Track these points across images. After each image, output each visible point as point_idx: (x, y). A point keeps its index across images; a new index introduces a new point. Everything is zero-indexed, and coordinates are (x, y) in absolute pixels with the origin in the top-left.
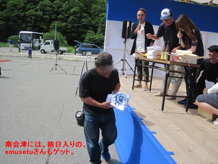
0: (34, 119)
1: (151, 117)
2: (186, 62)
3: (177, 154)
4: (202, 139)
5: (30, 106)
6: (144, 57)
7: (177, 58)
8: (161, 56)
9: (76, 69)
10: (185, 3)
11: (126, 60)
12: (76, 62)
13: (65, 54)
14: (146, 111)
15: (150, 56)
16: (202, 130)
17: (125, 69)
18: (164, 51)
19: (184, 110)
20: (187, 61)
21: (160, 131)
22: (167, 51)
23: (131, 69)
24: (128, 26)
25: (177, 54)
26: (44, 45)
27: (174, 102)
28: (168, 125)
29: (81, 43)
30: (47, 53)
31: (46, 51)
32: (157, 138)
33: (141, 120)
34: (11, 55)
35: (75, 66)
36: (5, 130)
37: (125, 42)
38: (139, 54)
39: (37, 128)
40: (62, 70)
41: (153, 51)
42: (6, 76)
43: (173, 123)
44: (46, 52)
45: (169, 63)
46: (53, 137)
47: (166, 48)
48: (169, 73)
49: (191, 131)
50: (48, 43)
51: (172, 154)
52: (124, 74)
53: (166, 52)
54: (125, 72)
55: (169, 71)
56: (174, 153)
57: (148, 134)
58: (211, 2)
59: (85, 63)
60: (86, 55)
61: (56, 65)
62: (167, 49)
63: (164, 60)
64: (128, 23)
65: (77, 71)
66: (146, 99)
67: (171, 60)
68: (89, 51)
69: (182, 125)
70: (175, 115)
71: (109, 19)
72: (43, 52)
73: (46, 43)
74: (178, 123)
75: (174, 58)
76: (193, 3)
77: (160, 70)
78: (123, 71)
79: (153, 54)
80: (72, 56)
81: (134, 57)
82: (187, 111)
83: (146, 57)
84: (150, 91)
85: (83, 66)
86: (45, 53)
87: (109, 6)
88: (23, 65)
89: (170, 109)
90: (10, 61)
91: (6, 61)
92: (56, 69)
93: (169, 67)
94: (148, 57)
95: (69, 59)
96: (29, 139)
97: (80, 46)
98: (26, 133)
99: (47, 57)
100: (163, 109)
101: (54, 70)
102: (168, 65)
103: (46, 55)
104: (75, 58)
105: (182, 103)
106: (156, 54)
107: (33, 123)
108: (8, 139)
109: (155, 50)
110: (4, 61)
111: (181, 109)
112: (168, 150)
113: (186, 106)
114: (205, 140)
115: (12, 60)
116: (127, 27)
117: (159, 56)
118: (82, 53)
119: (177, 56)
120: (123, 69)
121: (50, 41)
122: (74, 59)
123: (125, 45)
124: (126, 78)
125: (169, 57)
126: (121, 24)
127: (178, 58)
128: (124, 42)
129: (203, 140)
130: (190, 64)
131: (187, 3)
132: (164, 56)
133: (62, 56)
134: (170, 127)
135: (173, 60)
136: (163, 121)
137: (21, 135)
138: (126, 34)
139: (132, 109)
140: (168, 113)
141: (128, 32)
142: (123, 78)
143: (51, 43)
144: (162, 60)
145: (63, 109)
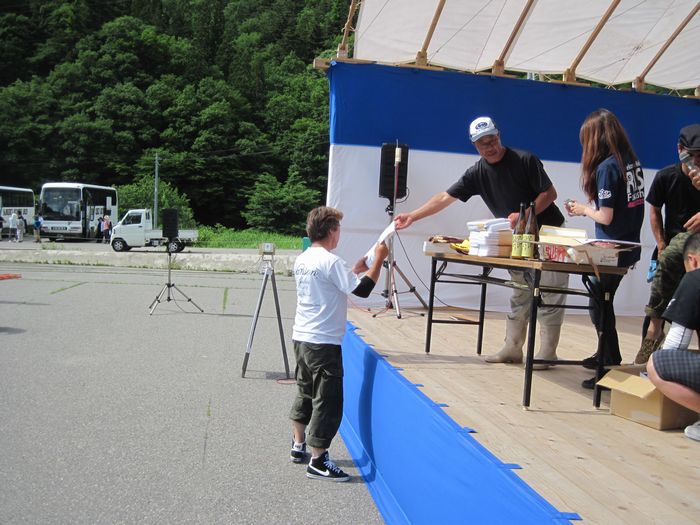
0: (124, 454)
1: (495, 425)
2: (587, 262)
3: (588, 518)
4: (653, 476)
5: (105, 415)
6: (459, 251)
7: (560, 252)
8: (511, 246)
9: (228, 297)
10: (564, 86)
11: (394, 264)
12: (229, 276)
13: (189, 252)
14: (477, 409)
15: (479, 247)
16: (648, 455)
17: (396, 291)
18: (521, 233)
19: (590, 401)
20: (590, 260)
21: (530, 461)
22: (530, 233)
23: (413, 290)
24: (398, 159)
26: (124, 223)
27: (558, 381)
28: (549, 446)
30: (133, 249)
31: (129, 244)
32: (525, 480)
33: (471, 434)
34: (18, 260)
35: (227, 289)
36: (40, 491)
37: (391, 208)
39: (139, 482)
40: (190, 300)
41: (486, 234)
42: (11, 326)
43: (563, 440)
44: (131, 247)
45: (537, 265)
46: (194, 507)
47: (525, 223)
49: (619, 459)
50: (137, 219)
51: (576, 517)
52: (390, 306)
53: (525, 236)
54: (394, 299)
55: (541, 290)
56: (581, 516)
57: (499, 470)
58: (641, 80)
61: (169, 286)
62: (528, 226)
63: (523, 258)
64: (398, 151)
65: (234, 304)
66: (471, 376)
67: (541, 257)
69: (590, 444)
70: (564, 416)
71: (337, 141)
72: (119, 245)
73: (128, 217)
74: (578, 438)
75: (551, 251)
76: (589, 85)
77: (512, 287)
78: (387, 297)
79: (487, 241)
80: (214, 256)
81: (427, 254)
82: (597, 404)
83: (466, 253)
84: (479, 352)
86: (126, 248)
87: (336, 100)
88: (59, 289)
89: (548, 402)
90: (16, 277)
91: (3, 279)
92: (169, 299)
94: (473, 252)
95: (203, 266)
96: (118, 514)
98: (107, 497)
99: (134, 262)
100: (527, 403)
101: (164, 303)
102: (537, 272)
103: (130, 257)
104: (224, 263)
106: (497, 241)
107: (124, 467)
108: (55, 517)
109: (493, 230)
111: (582, 400)
112: (562, 508)
113: (595, 390)
114: (660, 478)
115: (23, 274)
116: (395, 165)
117: (506, 249)
119: (560, 247)
120: (387, 292)
121: (142, 212)
122: (219, 267)
123: (389, 217)
124: (400, 317)
125: (535, 249)
126: (374, 154)
127: (562, 249)
128: (387, 210)
129: (654, 479)
130: (599, 266)
131: (571, 86)
132: (521, 247)
133: (180, 256)
134: (556, 451)
135: (548, 257)
136: (532, 436)
137: (92, 504)
138: (393, 183)
139: (437, 407)
140: (544, 412)
141: (399, 177)
142: (389, 317)
143: (143, 217)
144: (515, 258)
145: (209, 422)
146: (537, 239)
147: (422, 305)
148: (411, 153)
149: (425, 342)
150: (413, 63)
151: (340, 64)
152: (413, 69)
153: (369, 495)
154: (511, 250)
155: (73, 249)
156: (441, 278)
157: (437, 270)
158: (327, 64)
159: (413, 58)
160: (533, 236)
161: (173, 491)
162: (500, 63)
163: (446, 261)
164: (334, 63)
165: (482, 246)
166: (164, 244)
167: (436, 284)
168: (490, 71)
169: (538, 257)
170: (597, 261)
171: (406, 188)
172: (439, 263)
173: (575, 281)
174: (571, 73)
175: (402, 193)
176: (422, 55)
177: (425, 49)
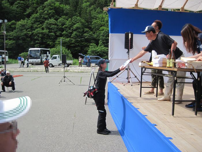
0: (49, 130)
1: (163, 122)
2: (192, 68)
6: (150, 65)
7: (183, 65)
8: (166, 63)
9: (82, 80)
10: (181, 12)
11: (130, 69)
12: (82, 73)
13: (71, 67)
14: (157, 117)
17: (130, 77)
18: (170, 59)
19: (193, 113)
20: (193, 67)
21: (175, 136)
22: (173, 59)
23: (136, 77)
24: (130, 37)
25: (183, 61)
26: (52, 59)
27: (182, 106)
28: (181, 130)
29: (85, 56)
30: (55, 66)
31: (53, 65)
32: (174, 144)
33: (155, 126)
34: (23, 71)
35: (82, 77)
37: (128, 52)
38: (144, 63)
39: (53, 138)
40: (70, 81)
41: (158, 60)
42: (19, 90)
43: (185, 128)
44: (54, 66)
45: (176, 70)
47: (171, 56)
48: (177, 79)
50: (55, 58)
52: (129, 82)
53: (171, 60)
54: (130, 80)
55: (177, 78)
57: (165, 139)
59: (92, 74)
60: (90, 67)
61: (64, 77)
62: (172, 57)
63: (171, 67)
64: (130, 35)
65: (83, 82)
66: (155, 105)
67: (177, 67)
68: (93, 62)
69: (195, 129)
70: (185, 119)
71: (111, 32)
72: (51, 66)
73: (53, 57)
74: (191, 127)
75: (180, 65)
76: (188, 12)
77: (167, 76)
78: (128, 79)
79: (159, 62)
81: (140, 66)
82: (196, 114)
83: (152, 66)
84: (157, 97)
85: (91, 77)
86: (53, 66)
87: (111, 20)
88: (34, 79)
89: (180, 114)
90: (22, 76)
91: (18, 76)
92: (64, 81)
93: (176, 74)
94: (154, 65)
95: (75, 71)
97: (84, 59)
98: (43, 144)
99: (55, 70)
100: (173, 114)
101: (63, 82)
102: (175, 72)
103: (54, 69)
104: (81, 70)
105: (190, 106)
106: (162, 62)
109: (160, 58)
110: (16, 76)
111: (190, 113)
113: (195, 110)
115: (24, 75)
116: (129, 39)
117: (165, 64)
118: (86, 65)
119: (183, 63)
120: (128, 78)
121: (57, 56)
122: (79, 71)
123: (128, 55)
124: (132, 85)
125: (175, 64)
126: (123, 36)
127: (184, 64)
128: (127, 53)
130: (196, 69)
131: (183, 12)
132: (170, 63)
133: (68, 68)
134: (184, 132)
135: (179, 67)
136: (175, 126)
137: (38, 146)
138: (129, 45)
139: (144, 116)
140: (179, 117)
141: (130, 42)
142: (129, 86)
143: (57, 57)
144: (168, 67)
145: (75, 119)
146: (175, 61)
147: (138, 81)
148: (134, 35)
149: (140, 93)
150: (134, 8)
151: (111, 9)
152: (134, 9)
153: (123, 142)
154: (166, 65)
155: (38, 67)
156: (144, 74)
157: (143, 71)
158: (108, 9)
159: (134, 6)
160: (174, 60)
161: (63, 142)
162: (160, 6)
163: (146, 68)
164: (110, 9)
165: (157, 63)
166: (63, 65)
167: (143, 76)
168: (157, 9)
169: (175, 67)
170: (195, 68)
171: (133, 46)
172: (143, 69)
173: (188, 74)
174: (183, 8)
175: (132, 47)
176: (136, 5)
177: (137, 3)
